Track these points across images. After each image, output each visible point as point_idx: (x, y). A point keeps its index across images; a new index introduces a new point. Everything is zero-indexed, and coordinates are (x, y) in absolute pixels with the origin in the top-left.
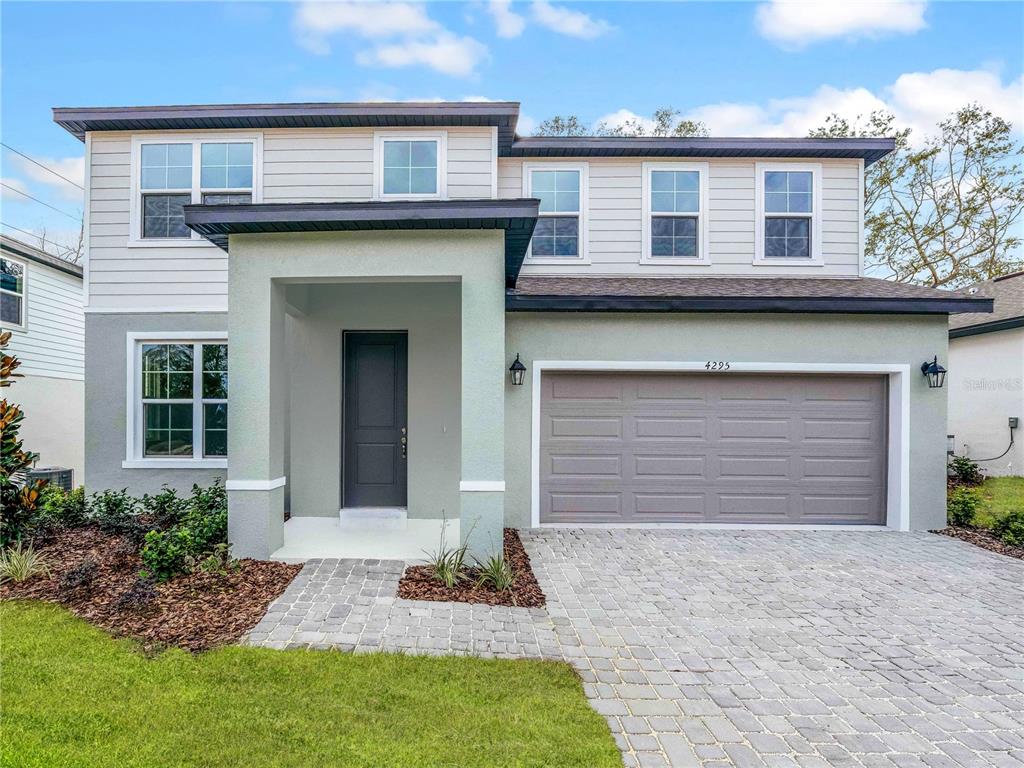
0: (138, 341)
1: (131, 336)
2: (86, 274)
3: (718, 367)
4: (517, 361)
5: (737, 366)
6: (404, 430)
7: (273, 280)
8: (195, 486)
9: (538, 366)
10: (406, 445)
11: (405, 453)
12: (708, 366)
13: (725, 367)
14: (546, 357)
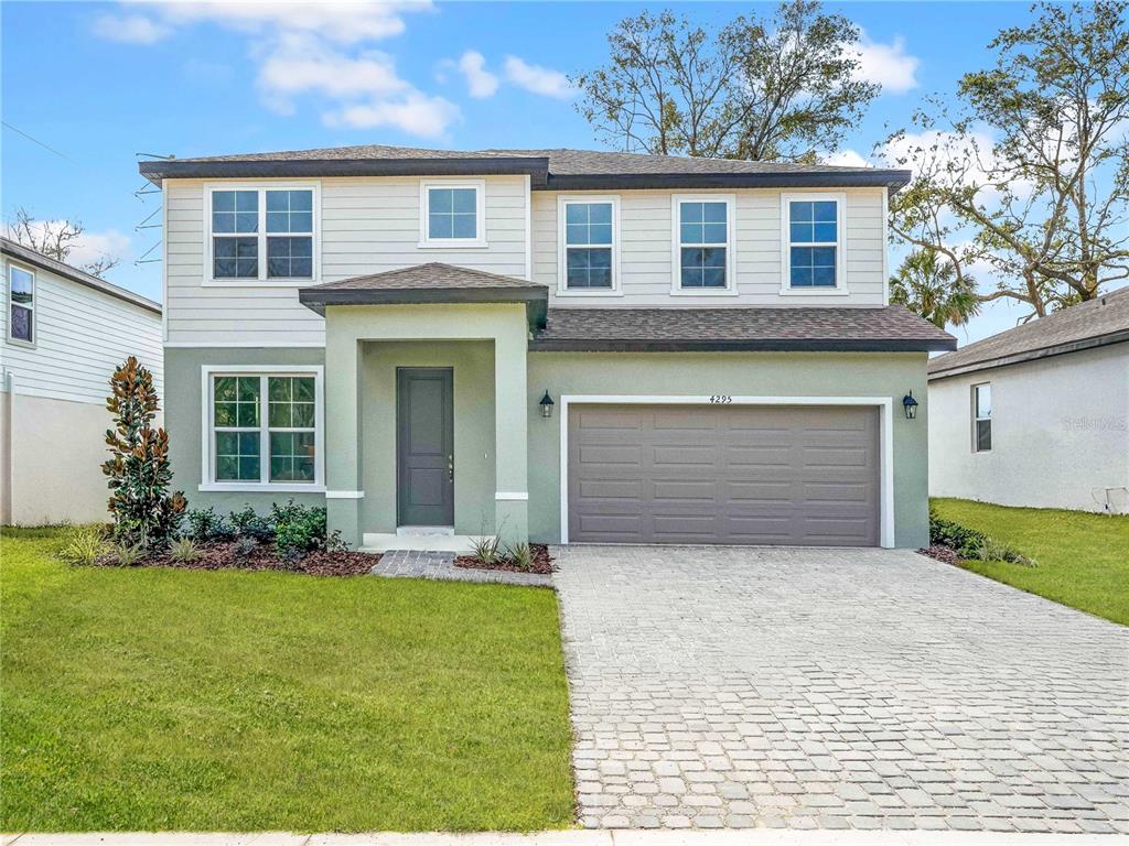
0: (210, 373)
1: (206, 369)
2: (164, 311)
3: (721, 400)
4: (547, 396)
5: (737, 400)
6: (451, 457)
7: (358, 340)
8: (275, 505)
9: (565, 400)
10: (453, 470)
11: (452, 478)
12: (712, 399)
13: (728, 400)
14: (571, 392)
